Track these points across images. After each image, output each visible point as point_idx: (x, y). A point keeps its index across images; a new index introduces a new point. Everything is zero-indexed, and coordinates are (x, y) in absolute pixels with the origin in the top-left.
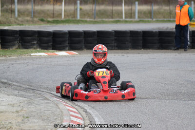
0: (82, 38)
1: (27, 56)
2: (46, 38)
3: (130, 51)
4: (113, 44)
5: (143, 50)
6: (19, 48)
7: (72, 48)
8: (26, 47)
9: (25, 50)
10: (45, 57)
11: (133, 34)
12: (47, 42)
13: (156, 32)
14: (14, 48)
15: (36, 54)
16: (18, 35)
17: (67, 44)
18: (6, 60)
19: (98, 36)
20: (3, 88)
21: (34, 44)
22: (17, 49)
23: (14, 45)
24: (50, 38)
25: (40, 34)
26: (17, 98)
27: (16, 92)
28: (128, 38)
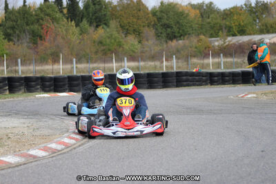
0: (80, 82)
1: (32, 97)
2: (48, 83)
6: (25, 92)
7: (71, 90)
8: (31, 92)
10: (47, 97)
12: (50, 86)
14: (20, 93)
15: (40, 96)
16: (23, 81)
17: (66, 87)
22: (23, 93)
23: (20, 90)
24: (52, 82)
25: (43, 79)
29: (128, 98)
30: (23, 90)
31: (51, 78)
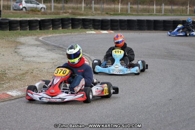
0: (118, 23)
1: (84, 33)
2: (97, 23)
3: (146, 31)
4: (136, 27)
5: (154, 31)
6: (82, 28)
7: (112, 29)
8: (85, 29)
9: (84, 30)
10: (94, 34)
11: (148, 21)
12: (98, 25)
14: (78, 29)
15: (89, 32)
16: (81, 21)
17: (109, 27)
18: (70, 35)
19: (127, 23)
20: (56, 50)
21: (90, 27)
22: (80, 29)
24: (100, 23)
25: (94, 20)
26: (59, 55)
27: (62, 52)
28: (145, 24)
30: (80, 27)
31: (99, 20)
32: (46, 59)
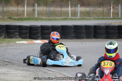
3: (85, 40)
4: (73, 35)
5: (94, 39)
7: (43, 38)
11: (87, 27)
13: (104, 26)
14: (2, 38)
16: (4, 29)
17: (39, 35)
19: (62, 29)
20: (10, 65)
21: (16, 35)
24: (28, 31)
25: (20, 28)
27: (21, 68)
28: (84, 31)
29: (109, 62)
31: (27, 27)
32: (16, 76)
